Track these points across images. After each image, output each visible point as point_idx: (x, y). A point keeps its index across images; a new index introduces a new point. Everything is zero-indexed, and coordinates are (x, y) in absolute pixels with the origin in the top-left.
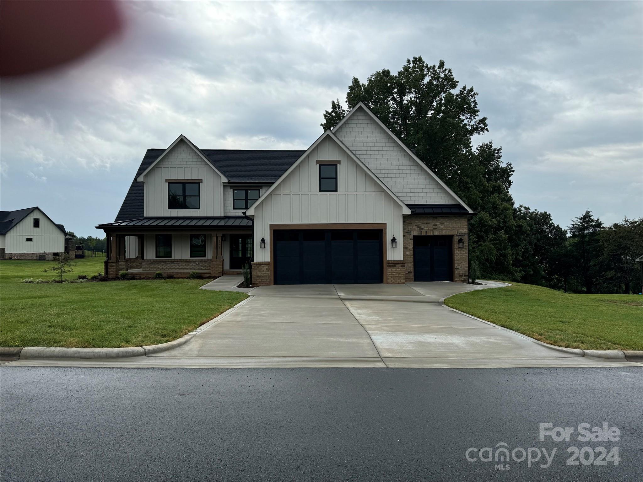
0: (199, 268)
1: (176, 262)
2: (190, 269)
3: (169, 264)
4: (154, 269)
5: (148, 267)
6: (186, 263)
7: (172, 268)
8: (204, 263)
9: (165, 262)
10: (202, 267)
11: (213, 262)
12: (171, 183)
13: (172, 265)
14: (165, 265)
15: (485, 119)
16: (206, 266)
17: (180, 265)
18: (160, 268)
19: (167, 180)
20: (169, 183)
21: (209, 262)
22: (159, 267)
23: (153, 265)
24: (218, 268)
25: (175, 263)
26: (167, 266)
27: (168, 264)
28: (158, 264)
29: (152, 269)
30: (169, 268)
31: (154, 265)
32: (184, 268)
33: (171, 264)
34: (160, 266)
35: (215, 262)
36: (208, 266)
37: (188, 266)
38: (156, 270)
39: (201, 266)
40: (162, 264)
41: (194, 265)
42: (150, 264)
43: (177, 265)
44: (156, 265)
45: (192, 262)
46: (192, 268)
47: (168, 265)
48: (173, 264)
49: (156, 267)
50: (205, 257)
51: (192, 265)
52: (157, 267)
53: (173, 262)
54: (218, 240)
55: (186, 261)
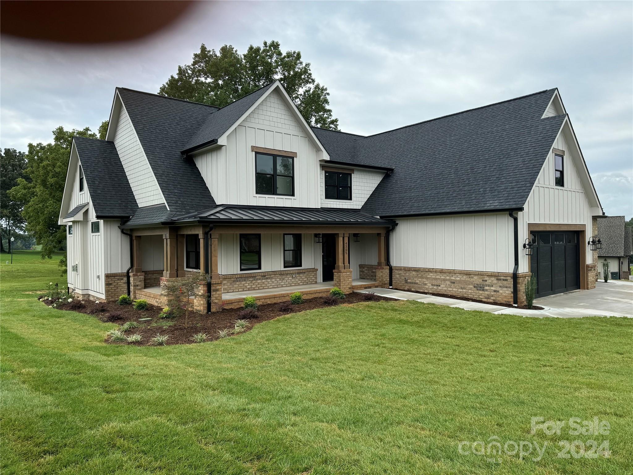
0: (296, 282)
1: (269, 276)
2: (285, 285)
3: (260, 279)
4: (240, 290)
5: (230, 286)
6: (280, 277)
7: (263, 285)
8: (301, 275)
9: (254, 277)
10: (300, 282)
11: (344, 274)
12: (259, 153)
13: (263, 281)
14: (254, 282)
15: (336, 121)
16: (304, 279)
17: (274, 280)
18: (248, 287)
19: (253, 148)
20: (256, 153)
21: (307, 273)
22: (246, 286)
23: (238, 283)
24: (348, 282)
25: (267, 278)
26: (257, 284)
27: (257, 279)
28: (245, 280)
29: (237, 290)
30: (259, 286)
31: (240, 283)
32: (278, 284)
33: (262, 279)
34: (247, 284)
35: (345, 274)
36: (306, 279)
37: (283, 281)
38: (242, 290)
39: (298, 280)
40: (249, 281)
41: (290, 278)
42: (234, 281)
43: (269, 280)
44: (243, 283)
45: (287, 274)
46: (288, 283)
47: (259, 281)
48: (264, 279)
49: (242, 285)
50: (301, 266)
51: (287, 279)
52: (244, 286)
53: (265, 276)
54: (345, 243)
55: (281, 273)
